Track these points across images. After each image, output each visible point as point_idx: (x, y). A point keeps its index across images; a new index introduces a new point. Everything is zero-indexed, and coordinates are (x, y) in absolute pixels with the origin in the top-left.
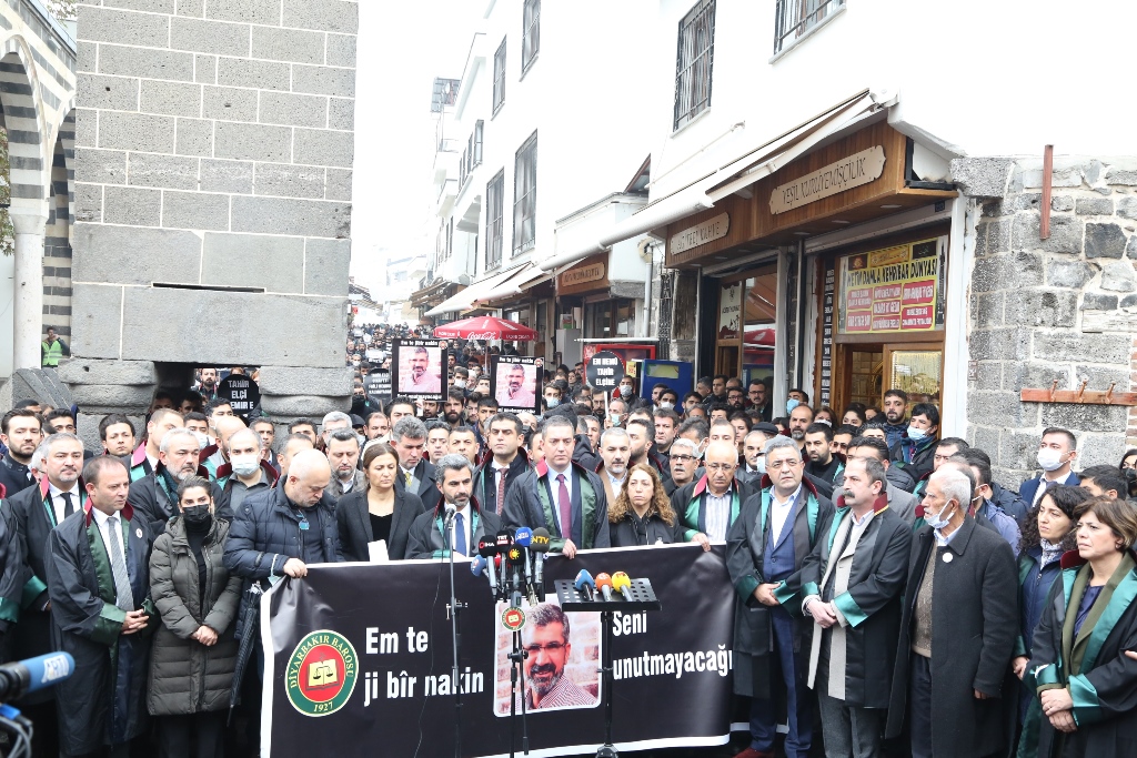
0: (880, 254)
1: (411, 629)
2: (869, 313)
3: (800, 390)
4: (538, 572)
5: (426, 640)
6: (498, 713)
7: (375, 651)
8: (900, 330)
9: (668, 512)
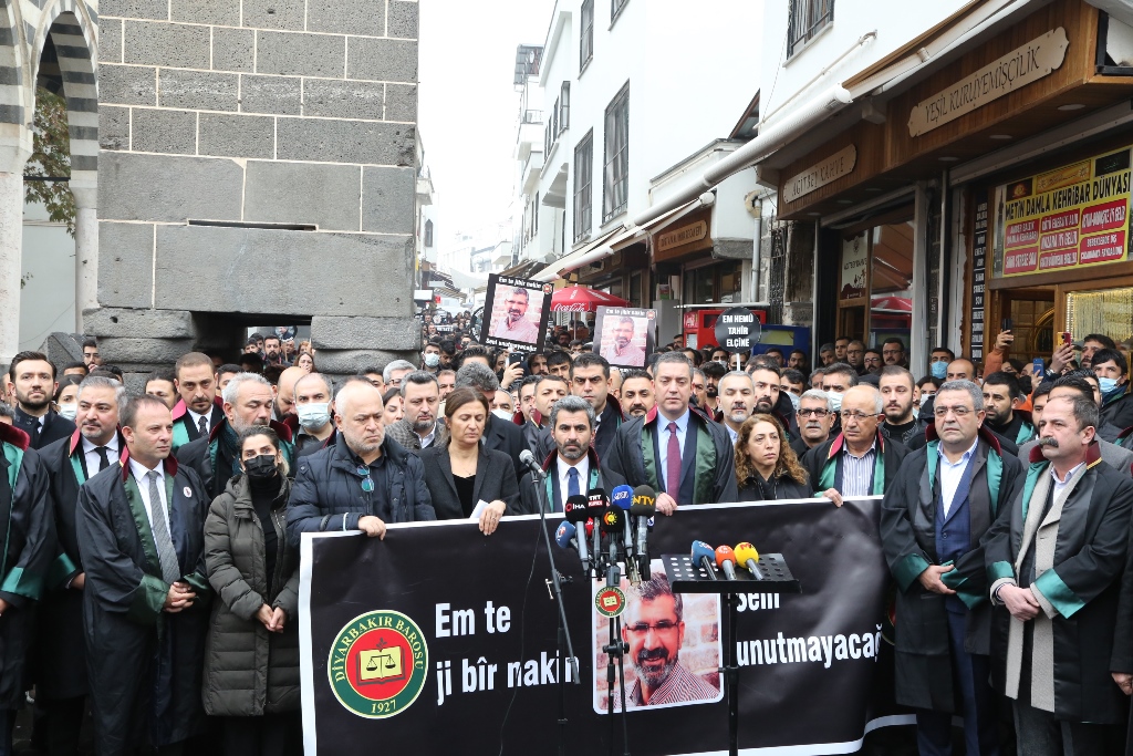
0: (1049, 177)
1: (489, 604)
2: (1035, 250)
3: (945, 348)
4: (641, 542)
5: (508, 617)
6: (599, 708)
7: (446, 633)
8: (1078, 266)
9: (799, 472)
